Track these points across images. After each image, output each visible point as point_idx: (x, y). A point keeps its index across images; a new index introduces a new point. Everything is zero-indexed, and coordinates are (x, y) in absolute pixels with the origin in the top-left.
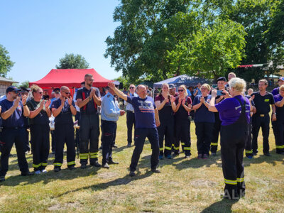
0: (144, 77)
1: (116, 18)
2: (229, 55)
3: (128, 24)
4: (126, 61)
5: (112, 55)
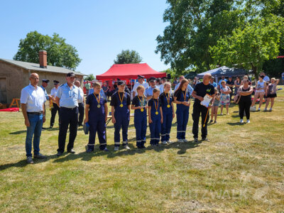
0: (191, 68)
1: (165, 19)
2: (265, 49)
3: (176, 24)
4: (173, 56)
5: (162, 51)
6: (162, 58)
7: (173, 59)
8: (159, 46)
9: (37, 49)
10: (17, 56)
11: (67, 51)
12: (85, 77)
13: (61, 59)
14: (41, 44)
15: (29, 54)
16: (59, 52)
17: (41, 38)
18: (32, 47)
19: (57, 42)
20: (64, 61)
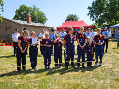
0: (105, 23)
4: (97, 17)
5: (91, 14)
6: (91, 18)
7: (97, 18)
8: (89, 12)
9: (25, 14)
10: (14, 18)
11: (40, 15)
12: (50, 28)
13: (37, 19)
14: (27, 11)
15: (21, 16)
16: (36, 15)
17: (27, 8)
18: (22, 13)
19: (35, 10)
20: (39, 20)
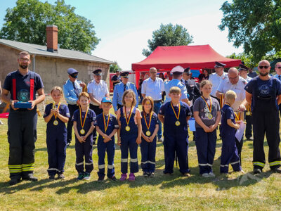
0: (273, 53)
4: (248, 33)
5: (230, 26)
6: (230, 36)
7: (247, 38)
8: (226, 19)
9: (33, 24)
11: (77, 27)
13: (70, 39)
14: (37, 16)
15: (20, 31)
16: (66, 27)
17: (37, 6)
18: (24, 20)
19: (63, 12)
20: (74, 42)
